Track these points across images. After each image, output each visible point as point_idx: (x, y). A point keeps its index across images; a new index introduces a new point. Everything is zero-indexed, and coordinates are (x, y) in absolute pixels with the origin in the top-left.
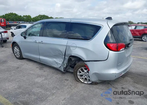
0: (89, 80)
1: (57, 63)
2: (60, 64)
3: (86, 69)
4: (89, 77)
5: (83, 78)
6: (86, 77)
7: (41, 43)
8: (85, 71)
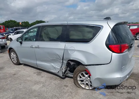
0: (91, 86)
1: (55, 68)
2: (58, 69)
3: (87, 74)
4: (91, 82)
5: (84, 84)
6: (87, 82)
7: (37, 48)
8: (86, 76)
